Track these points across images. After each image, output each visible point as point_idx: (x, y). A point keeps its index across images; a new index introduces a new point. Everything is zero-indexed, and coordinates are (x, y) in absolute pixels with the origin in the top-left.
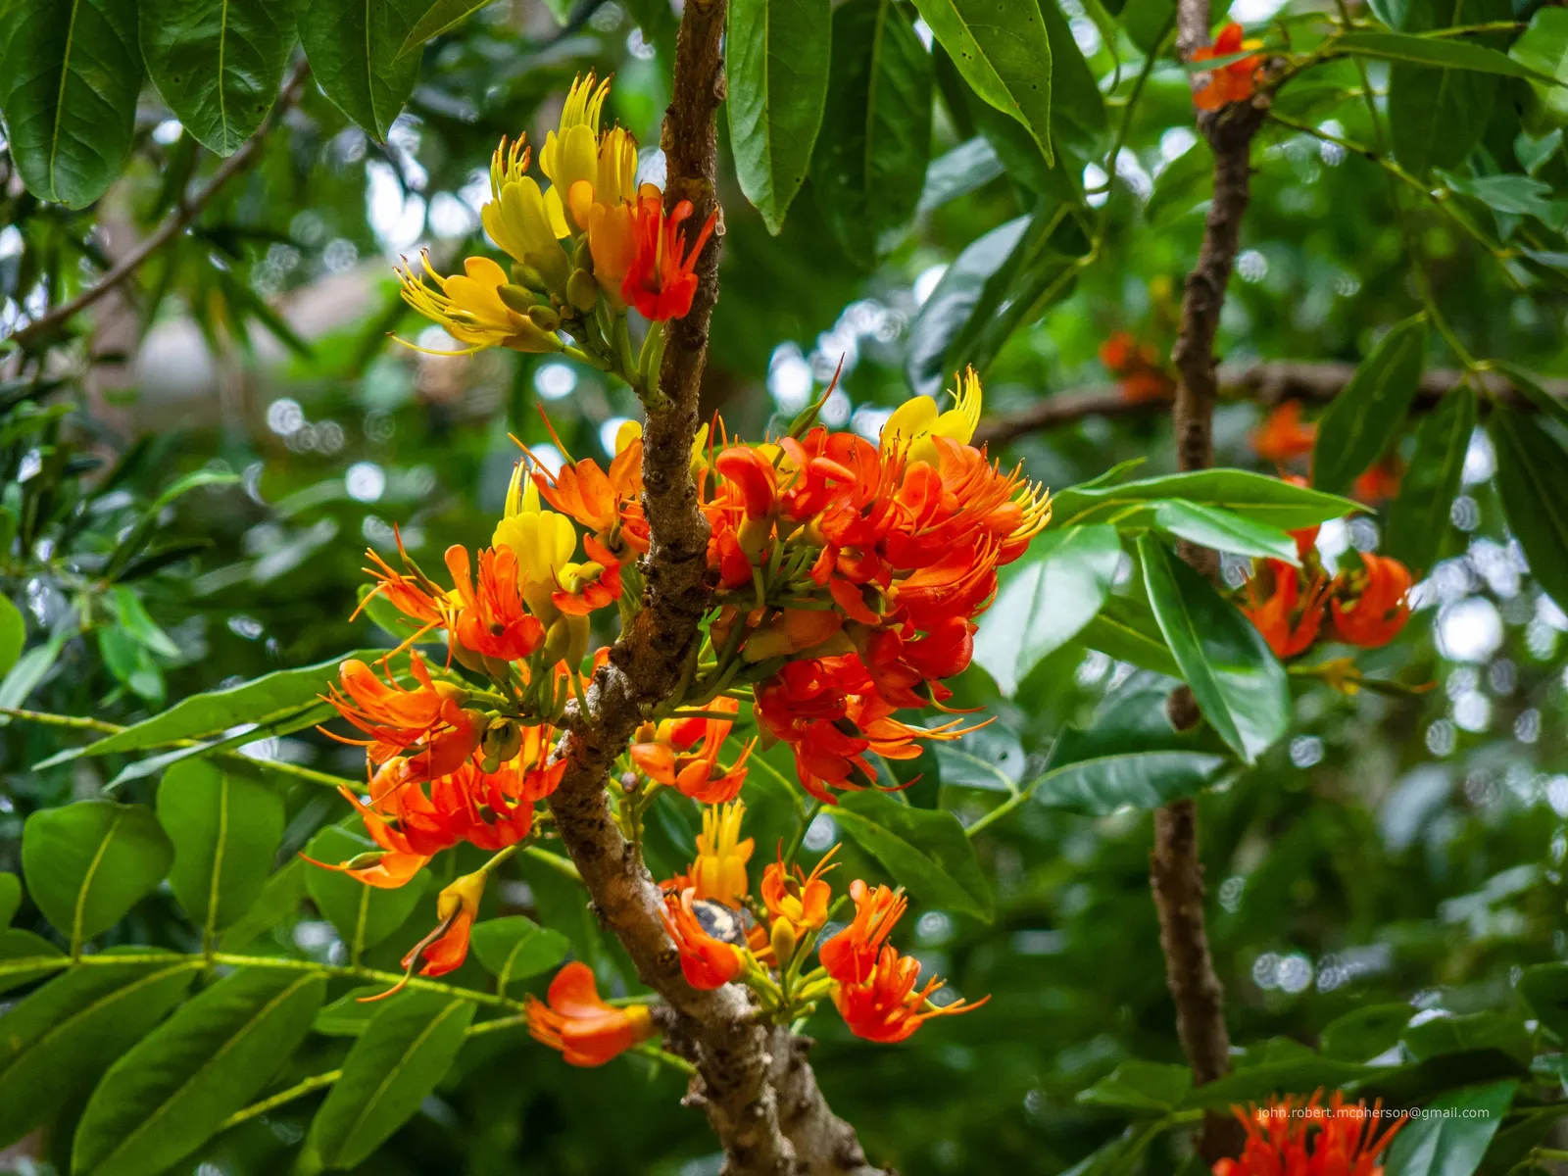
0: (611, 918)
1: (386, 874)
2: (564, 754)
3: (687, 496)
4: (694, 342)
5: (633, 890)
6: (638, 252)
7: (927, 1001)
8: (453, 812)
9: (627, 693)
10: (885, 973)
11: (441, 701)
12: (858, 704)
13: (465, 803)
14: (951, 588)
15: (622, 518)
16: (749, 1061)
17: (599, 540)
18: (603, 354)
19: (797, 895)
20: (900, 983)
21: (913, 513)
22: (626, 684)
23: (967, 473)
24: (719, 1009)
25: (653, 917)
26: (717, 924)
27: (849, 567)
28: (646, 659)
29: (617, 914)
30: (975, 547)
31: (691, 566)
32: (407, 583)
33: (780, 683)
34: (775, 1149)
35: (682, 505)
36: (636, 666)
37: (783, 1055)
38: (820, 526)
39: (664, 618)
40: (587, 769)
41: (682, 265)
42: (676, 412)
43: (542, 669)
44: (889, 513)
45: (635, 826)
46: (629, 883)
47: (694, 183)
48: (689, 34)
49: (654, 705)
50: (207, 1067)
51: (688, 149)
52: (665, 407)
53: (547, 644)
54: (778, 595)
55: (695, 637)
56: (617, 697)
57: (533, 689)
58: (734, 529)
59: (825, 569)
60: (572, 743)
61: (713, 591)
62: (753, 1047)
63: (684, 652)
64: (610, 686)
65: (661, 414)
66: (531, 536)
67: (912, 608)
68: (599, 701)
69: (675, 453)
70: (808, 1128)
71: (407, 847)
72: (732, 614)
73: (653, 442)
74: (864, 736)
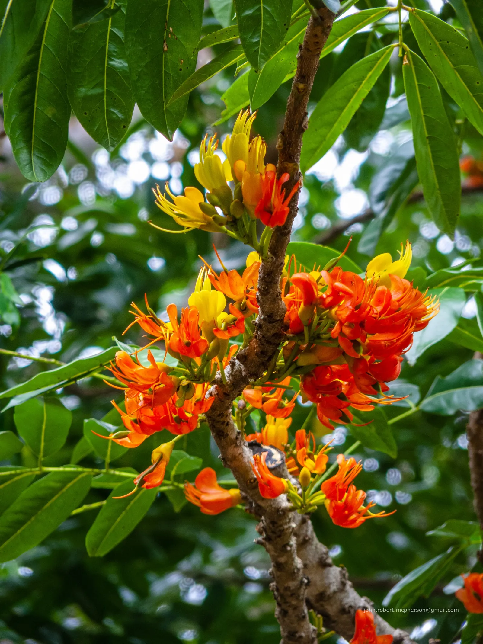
0: (229, 463)
1: (129, 441)
2: (213, 394)
3: (277, 296)
4: (285, 232)
5: (239, 452)
6: (264, 195)
7: (368, 511)
8: (162, 417)
9: (243, 373)
10: (350, 498)
11: (160, 373)
12: (347, 385)
13: (168, 413)
14: (392, 342)
15: (247, 296)
16: (286, 527)
17: (236, 305)
18: (244, 237)
19: (313, 459)
20: (356, 503)
21: (379, 309)
22: (243, 369)
23: (404, 292)
24: (273, 504)
25: (247, 464)
26: (274, 457)
27: (347, 331)
28: (253, 360)
29: (231, 461)
30: (405, 324)
31: (277, 325)
32: (148, 319)
33: (312, 376)
34: (294, 564)
35: (275, 299)
36: (249, 363)
37: (299, 516)
38: (336, 313)
39: (262, 345)
40: (223, 401)
41: (283, 203)
42: (275, 263)
43: (207, 361)
44: (368, 309)
45: (242, 422)
46: (238, 449)
47: (291, 165)
48: (293, 100)
49: (255, 380)
50: (39, 512)
51: (289, 150)
52: (270, 260)
53: (210, 350)
54: (314, 339)
55: (276, 352)
56: (238, 374)
57: (202, 369)
58: (297, 309)
59: (337, 333)
60: (217, 390)
61: (286, 334)
62: (288, 520)
63: (270, 358)
64: (236, 368)
65: (268, 262)
66: (206, 300)
67: (374, 349)
68: (231, 374)
69: (273, 279)
70: (308, 548)
71: (140, 431)
72: (293, 343)
73: (264, 273)
74: (348, 401)
